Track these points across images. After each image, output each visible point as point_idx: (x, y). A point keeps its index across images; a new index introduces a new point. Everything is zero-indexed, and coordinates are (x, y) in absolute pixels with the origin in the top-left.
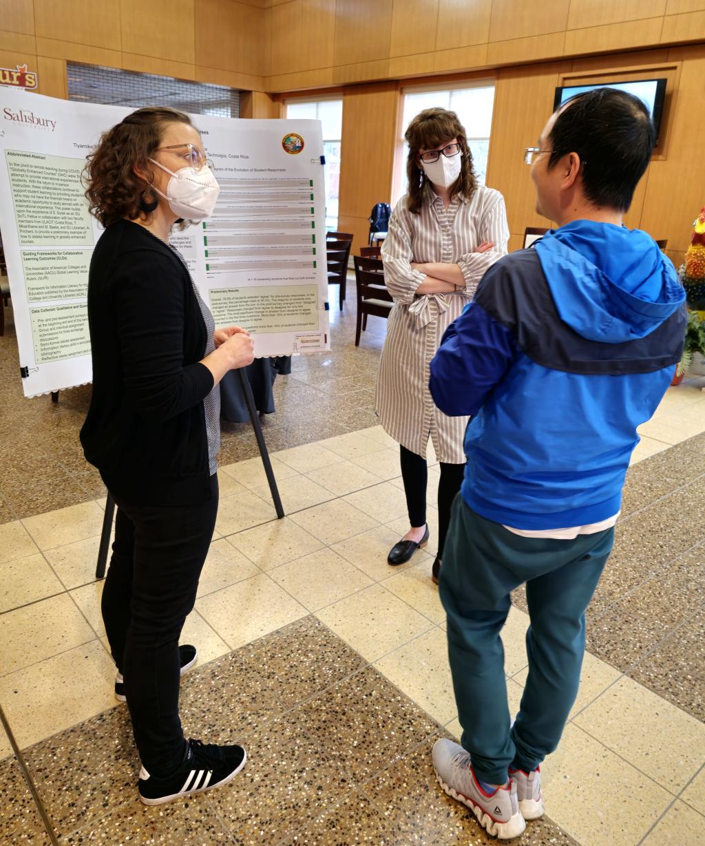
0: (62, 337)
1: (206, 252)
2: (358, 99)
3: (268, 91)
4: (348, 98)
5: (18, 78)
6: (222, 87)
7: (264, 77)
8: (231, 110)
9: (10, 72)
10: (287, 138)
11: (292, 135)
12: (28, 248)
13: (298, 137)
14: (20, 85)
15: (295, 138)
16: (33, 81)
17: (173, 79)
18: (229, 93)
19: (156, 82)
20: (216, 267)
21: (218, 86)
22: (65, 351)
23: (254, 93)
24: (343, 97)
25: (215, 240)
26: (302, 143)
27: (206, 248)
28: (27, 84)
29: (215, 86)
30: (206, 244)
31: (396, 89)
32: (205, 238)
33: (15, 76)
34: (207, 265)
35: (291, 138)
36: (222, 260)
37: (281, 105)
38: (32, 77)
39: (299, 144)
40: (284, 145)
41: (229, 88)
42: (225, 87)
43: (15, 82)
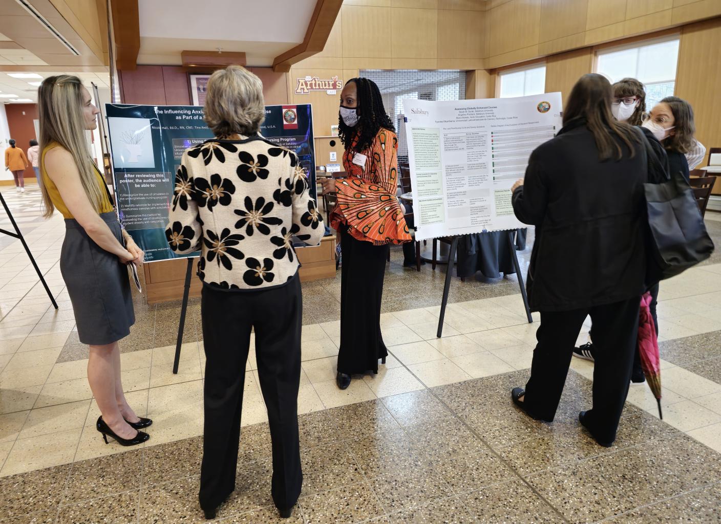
0: (430, 214)
1: (494, 170)
2: (558, 64)
3: (486, 68)
4: (550, 64)
5: (333, 85)
6: (454, 70)
7: (484, 59)
8: (459, 85)
9: (328, 82)
10: (540, 104)
11: (543, 102)
12: (419, 172)
13: (547, 103)
14: (333, 89)
15: (545, 104)
16: (340, 85)
17: (416, 70)
18: (458, 74)
19: (411, 74)
20: (498, 178)
21: (451, 70)
22: (430, 220)
23: (476, 71)
24: (545, 64)
25: (499, 164)
26: (549, 106)
27: (494, 168)
28: (337, 87)
29: (449, 70)
30: (493, 166)
31: (591, 53)
32: (493, 163)
33: (331, 83)
34: (494, 178)
35: (543, 104)
36: (501, 174)
37: (496, 76)
38: (340, 82)
39: (547, 107)
40: (539, 109)
41: (459, 70)
42: (456, 70)
43: (331, 87)
